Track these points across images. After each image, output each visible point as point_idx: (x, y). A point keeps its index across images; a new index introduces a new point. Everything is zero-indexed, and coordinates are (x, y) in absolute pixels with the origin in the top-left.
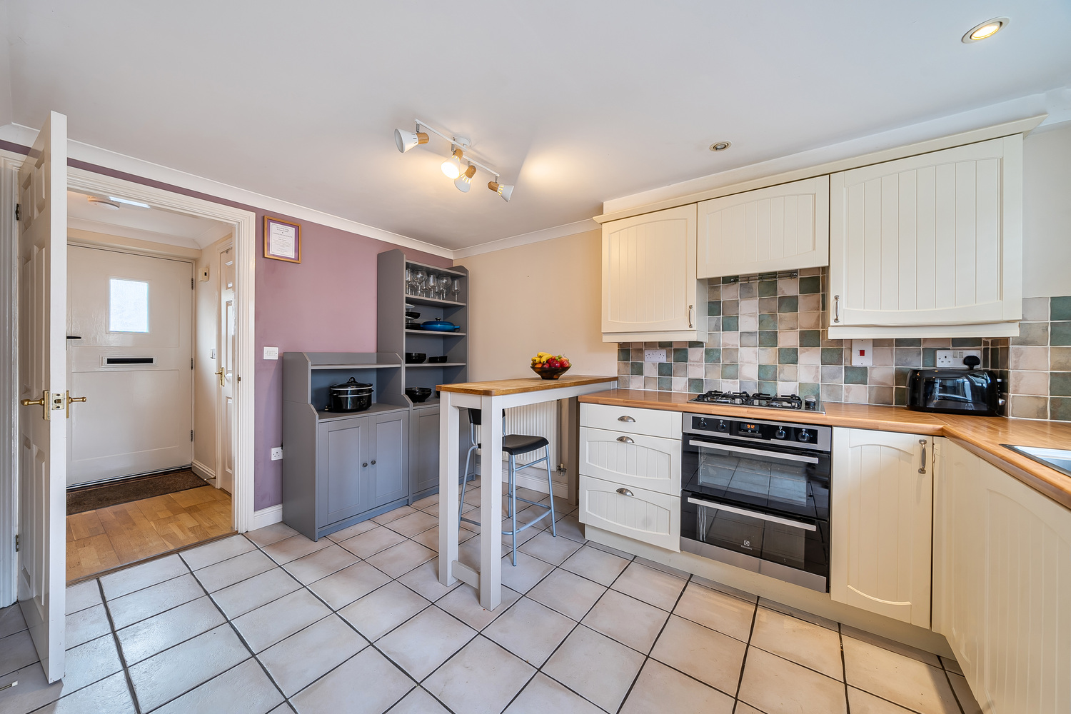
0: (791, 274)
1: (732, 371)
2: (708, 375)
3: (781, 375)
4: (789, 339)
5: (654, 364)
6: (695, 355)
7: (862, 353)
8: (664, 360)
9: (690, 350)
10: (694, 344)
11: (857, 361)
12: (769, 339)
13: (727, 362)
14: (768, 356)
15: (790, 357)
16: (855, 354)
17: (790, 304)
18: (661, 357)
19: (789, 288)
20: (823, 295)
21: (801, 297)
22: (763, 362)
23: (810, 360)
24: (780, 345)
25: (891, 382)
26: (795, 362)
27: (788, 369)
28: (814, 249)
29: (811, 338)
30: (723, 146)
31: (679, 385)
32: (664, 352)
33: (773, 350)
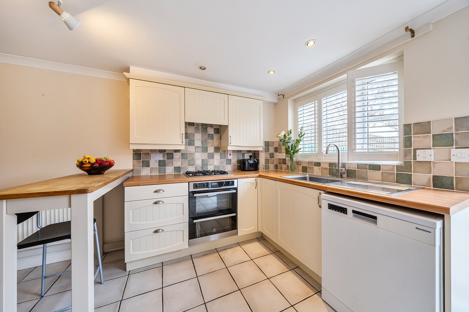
0: (211, 126)
1: (192, 163)
2: (183, 165)
3: (209, 163)
4: (211, 150)
5: (156, 161)
6: (177, 156)
7: (230, 154)
8: (161, 159)
9: (175, 154)
10: (176, 151)
11: (229, 157)
12: (205, 149)
13: (190, 159)
14: (205, 156)
15: (211, 156)
16: (229, 155)
17: (211, 136)
18: (160, 157)
19: (211, 131)
20: (220, 135)
21: (214, 135)
22: (203, 158)
23: (217, 156)
24: (209, 152)
25: (236, 163)
26: (213, 158)
27: (211, 160)
28: (225, 119)
29: (217, 149)
30: (204, 68)
31: (169, 170)
32: (161, 155)
33: (206, 154)
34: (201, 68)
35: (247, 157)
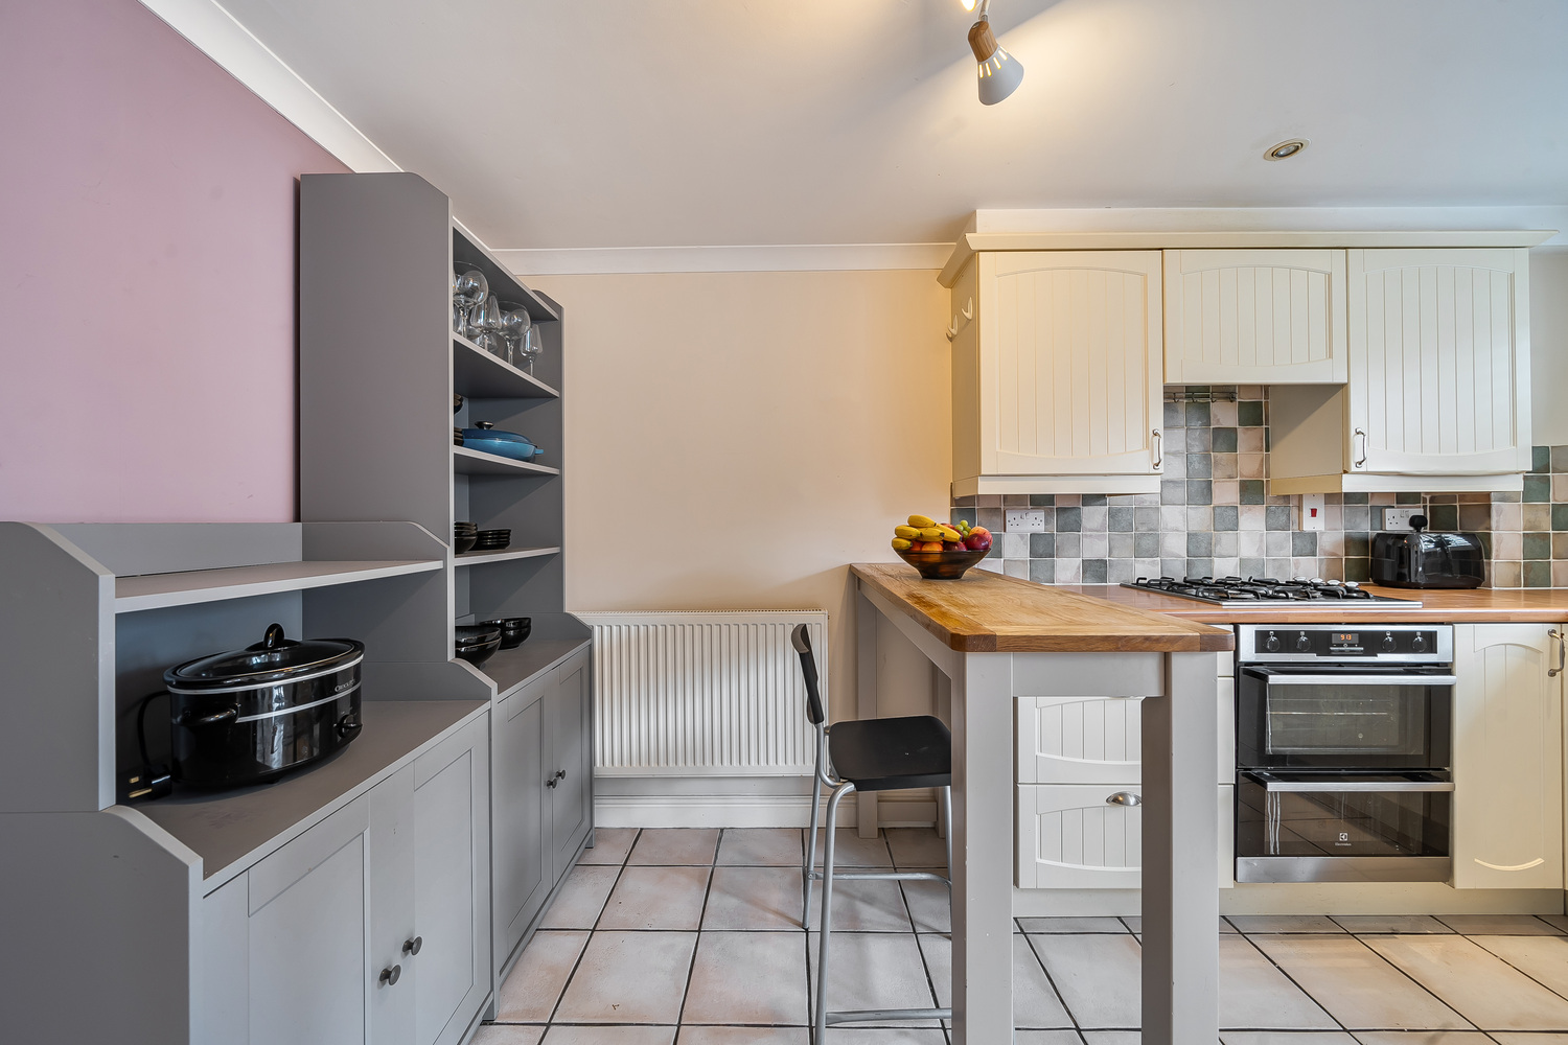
0: (1227, 393)
1: (1148, 546)
2: (1115, 553)
3: (1218, 547)
4: (1227, 493)
5: (1022, 537)
6: (1093, 516)
7: (1314, 513)
8: (1040, 528)
9: (1086, 511)
10: (1090, 499)
11: (1310, 525)
12: (1205, 493)
13: (1143, 530)
14: (1200, 517)
15: (1227, 521)
16: (1307, 513)
17: (1225, 439)
18: (1036, 522)
19: (1225, 415)
20: (1267, 429)
21: (1240, 430)
22: (1194, 528)
23: (1253, 520)
24: (1216, 502)
25: (1342, 552)
26: (1235, 527)
27: (1226, 538)
28: (1331, 356)
29: (1252, 491)
30: (1292, 149)
31: (1067, 570)
32: (1041, 515)
33: (1208, 510)
34: (1278, 155)
35: (1396, 522)
